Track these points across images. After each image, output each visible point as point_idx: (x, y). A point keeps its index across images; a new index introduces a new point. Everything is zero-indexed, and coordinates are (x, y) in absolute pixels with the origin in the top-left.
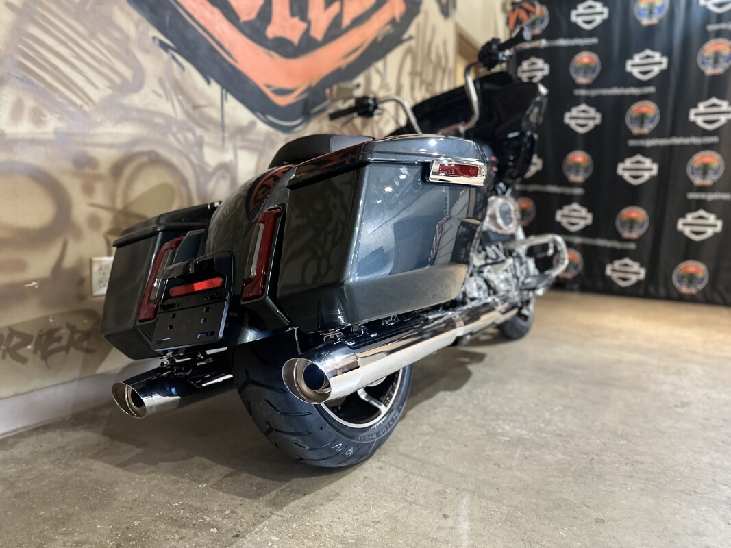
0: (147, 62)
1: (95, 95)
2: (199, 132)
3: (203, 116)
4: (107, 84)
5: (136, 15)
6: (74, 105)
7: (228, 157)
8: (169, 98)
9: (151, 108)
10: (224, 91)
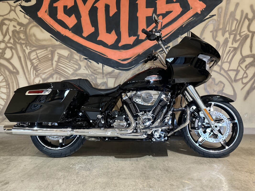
0: (81, 63)
1: (70, 73)
2: (95, 76)
3: (97, 72)
4: (73, 70)
5: (79, 55)
6: (66, 75)
7: (105, 80)
8: (87, 70)
9: (82, 73)
10: (103, 65)
